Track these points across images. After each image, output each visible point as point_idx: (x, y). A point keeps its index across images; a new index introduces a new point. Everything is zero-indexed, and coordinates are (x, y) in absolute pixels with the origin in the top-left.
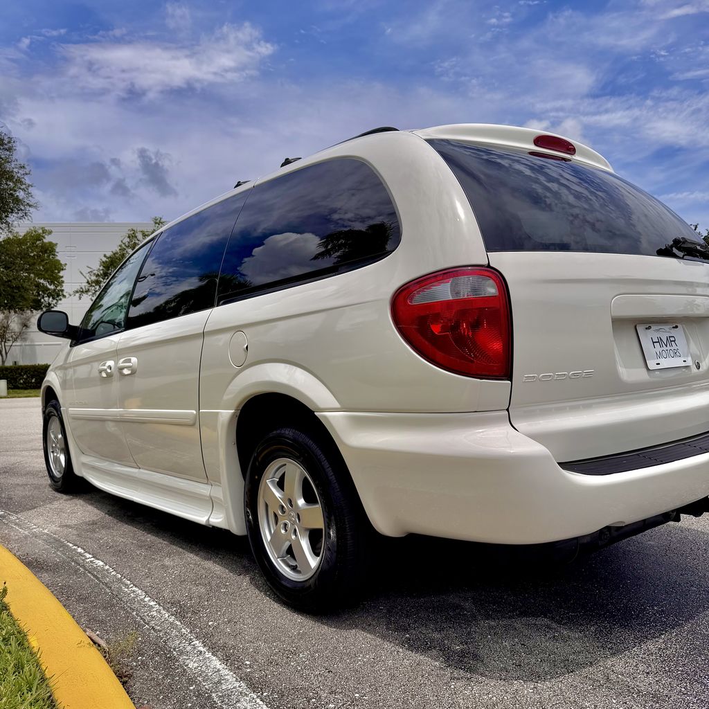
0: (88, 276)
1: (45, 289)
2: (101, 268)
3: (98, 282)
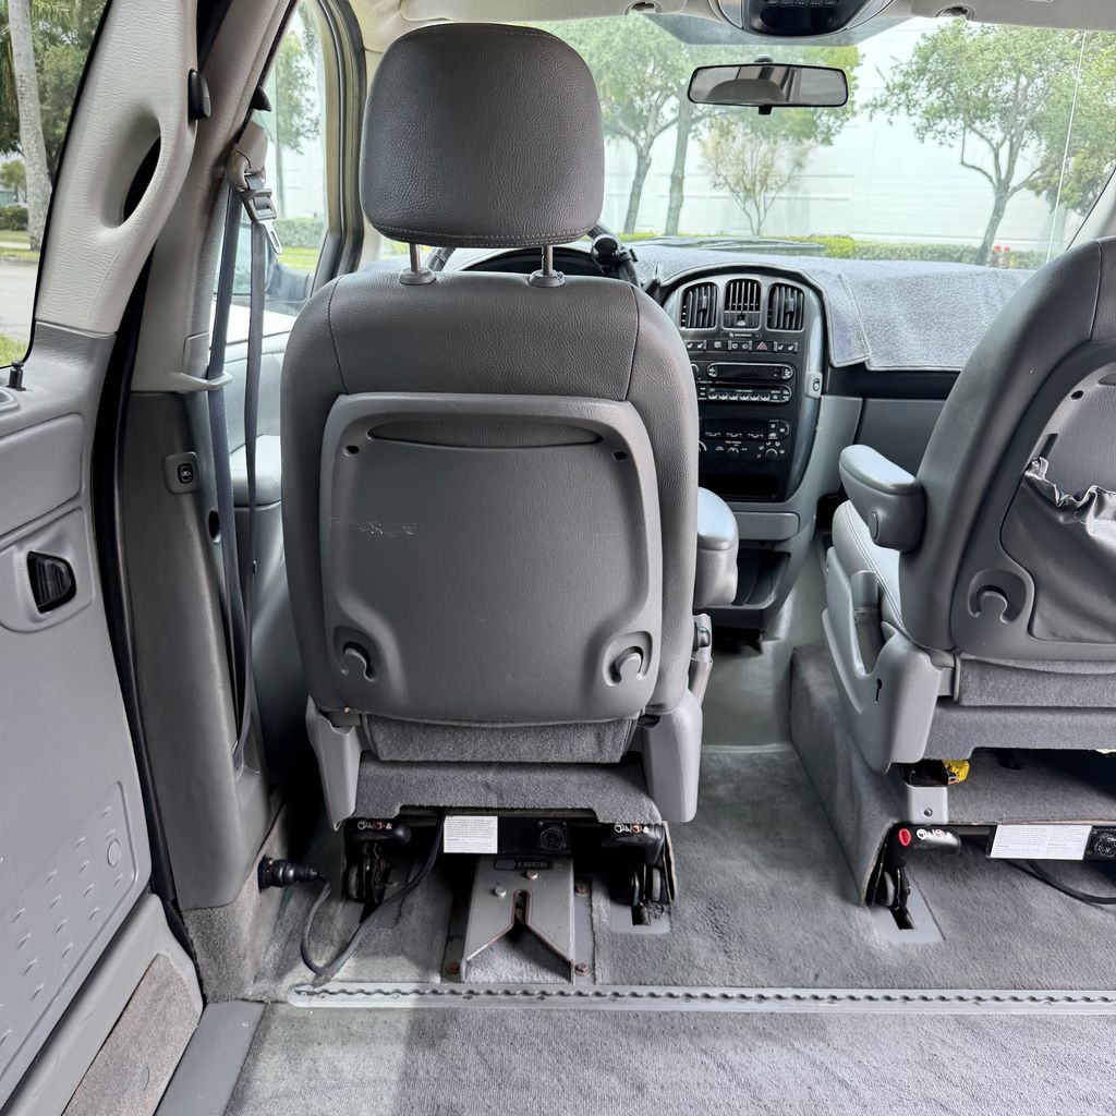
0: (888, 75)
2: (915, 59)
3: (904, 87)
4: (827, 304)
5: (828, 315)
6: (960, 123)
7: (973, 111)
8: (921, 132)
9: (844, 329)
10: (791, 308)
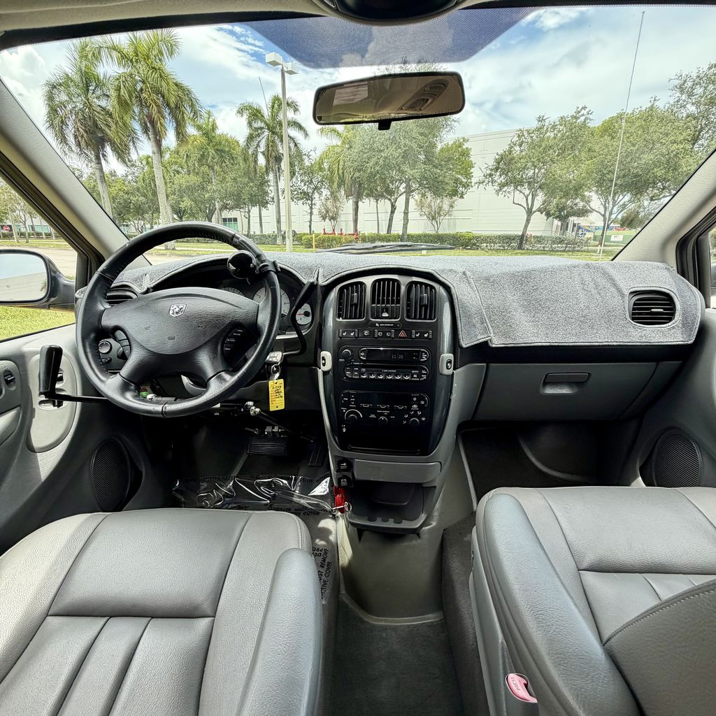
0: (484, 170)
1: (461, 183)
2: (495, 164)
3: (491, 175)
4: (455, 297)
5: (456, 306)
6: (512, 188)
7: (517, 183)
8: (497, 192)
9: (470, 317)
10: (426, 302)
